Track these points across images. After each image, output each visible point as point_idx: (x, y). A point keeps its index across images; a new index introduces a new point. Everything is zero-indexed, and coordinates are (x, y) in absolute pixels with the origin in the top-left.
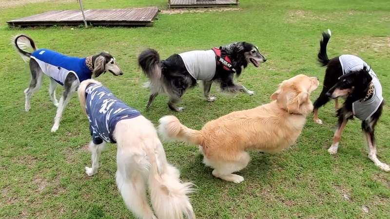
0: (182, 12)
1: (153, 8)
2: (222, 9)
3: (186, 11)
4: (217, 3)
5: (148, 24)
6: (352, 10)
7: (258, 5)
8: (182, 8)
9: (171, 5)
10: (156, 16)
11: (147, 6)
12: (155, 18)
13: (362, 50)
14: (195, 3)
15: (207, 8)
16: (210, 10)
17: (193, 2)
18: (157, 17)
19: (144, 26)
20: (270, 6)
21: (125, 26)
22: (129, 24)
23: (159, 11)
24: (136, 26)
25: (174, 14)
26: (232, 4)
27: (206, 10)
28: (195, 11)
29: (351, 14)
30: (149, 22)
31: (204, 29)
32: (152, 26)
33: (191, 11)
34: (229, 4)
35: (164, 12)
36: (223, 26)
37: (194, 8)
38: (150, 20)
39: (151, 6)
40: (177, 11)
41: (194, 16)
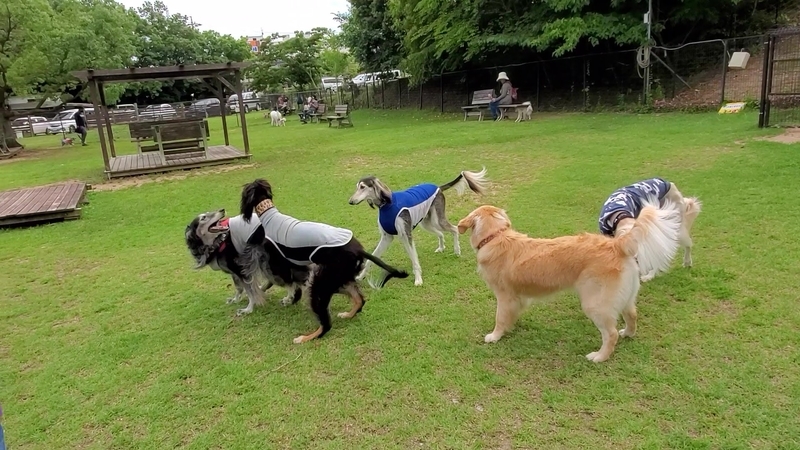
0: (140, 182)
1: (72, 182)
2: (221, 168)
3: (148, 180)
4: (208, 159)
5: (70, 215)
6: (438, 146)
7: (287, 153)
8: (136, 175)
9: (112, 173)
10: (83, 197)
11: (55, 180)
12: (82, 202)
13: (458, 206)
14: (164, 164)
15: (189, 169)
16: (198, 173)
17: (158, 163)
18: (86, 200)
19: (62, 220)
20: (308, 153)
21: (13, 227)
22: (24, 221)
23: (88, 188)
24: (41, 223)
25: (124, 190)
26: (239, 158)
27: (188, 173)
28: (166, 178)
29: (437, 153)
30: (72, 211)
31: (192, 209)
32: (78, 218)
33: (158, 180)
34: (232, 159)
35: (99, 188)
36: (230, 199)
37: (164, 172)
38: (73, 207)
39: (65, 179)
40: (128, 183)
41: (166, 188)
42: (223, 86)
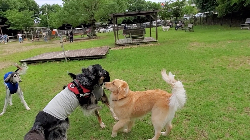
0: (124, 48)
1: (106, 46)
2: (148, 44)
3: (126, 47)
4: (144, 41)
5: (104, 57)
6: (229, 40)
7: (170, 40)
8: (123, 45)
9: (117, 44)
10: (108, 51)
11: (102, 46)
12: (107, 53)
13: (241, 65)
14: (131, 42)
15: (138, 44)
16: (141, 46)
17: (130, 42)
18: (109, 52)
19: (101, 58)
20: (177, 41)
21: (89, 59)
22: (92, 58)
23: (110, 48)
24: (96, 59)
25: (119, 50)
26: (154, 41)
27: (138, 46)
28: (131, 47)
29: (229, 42)
30: (104, 56)
31: (138, 58)
32: (106, 58)
33: (129, 47)
34: (152, 42)
35: (113, 49)
36: (150, 55)
37: (131, 45)
38: (105, 54)
39: (105, 45)
40: (121, 48)
41: (131, 50)
42: (152, 18)
